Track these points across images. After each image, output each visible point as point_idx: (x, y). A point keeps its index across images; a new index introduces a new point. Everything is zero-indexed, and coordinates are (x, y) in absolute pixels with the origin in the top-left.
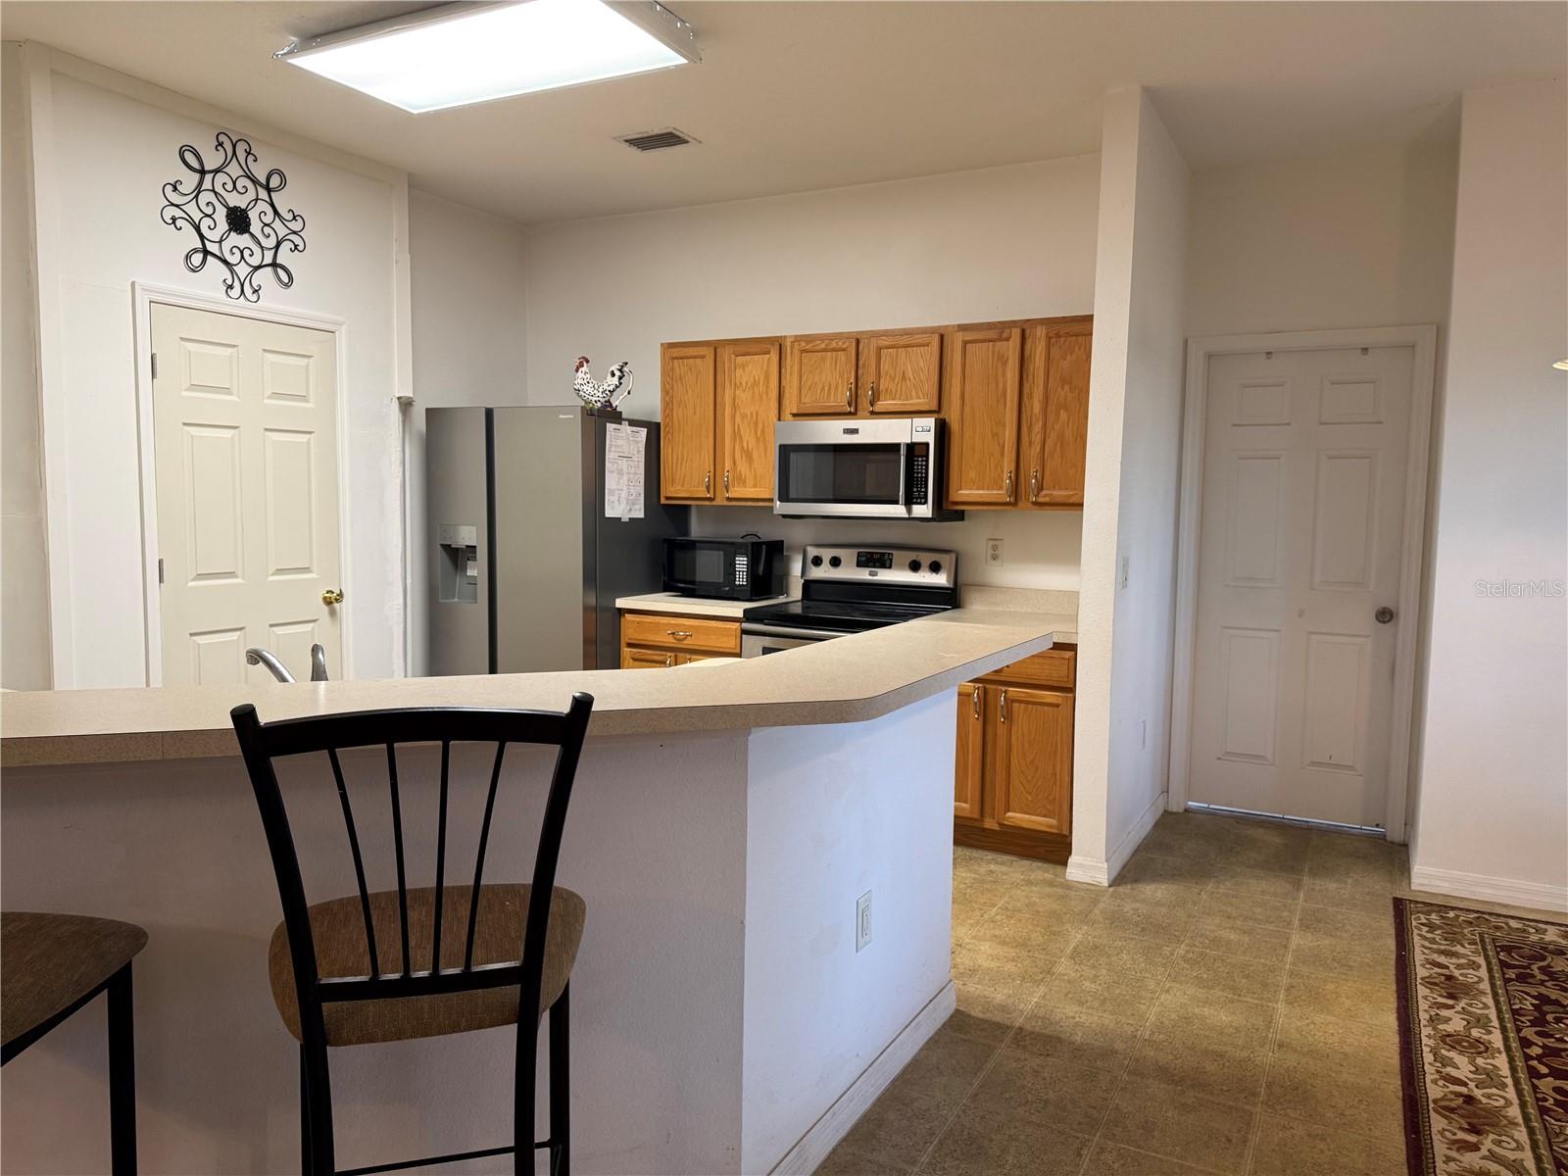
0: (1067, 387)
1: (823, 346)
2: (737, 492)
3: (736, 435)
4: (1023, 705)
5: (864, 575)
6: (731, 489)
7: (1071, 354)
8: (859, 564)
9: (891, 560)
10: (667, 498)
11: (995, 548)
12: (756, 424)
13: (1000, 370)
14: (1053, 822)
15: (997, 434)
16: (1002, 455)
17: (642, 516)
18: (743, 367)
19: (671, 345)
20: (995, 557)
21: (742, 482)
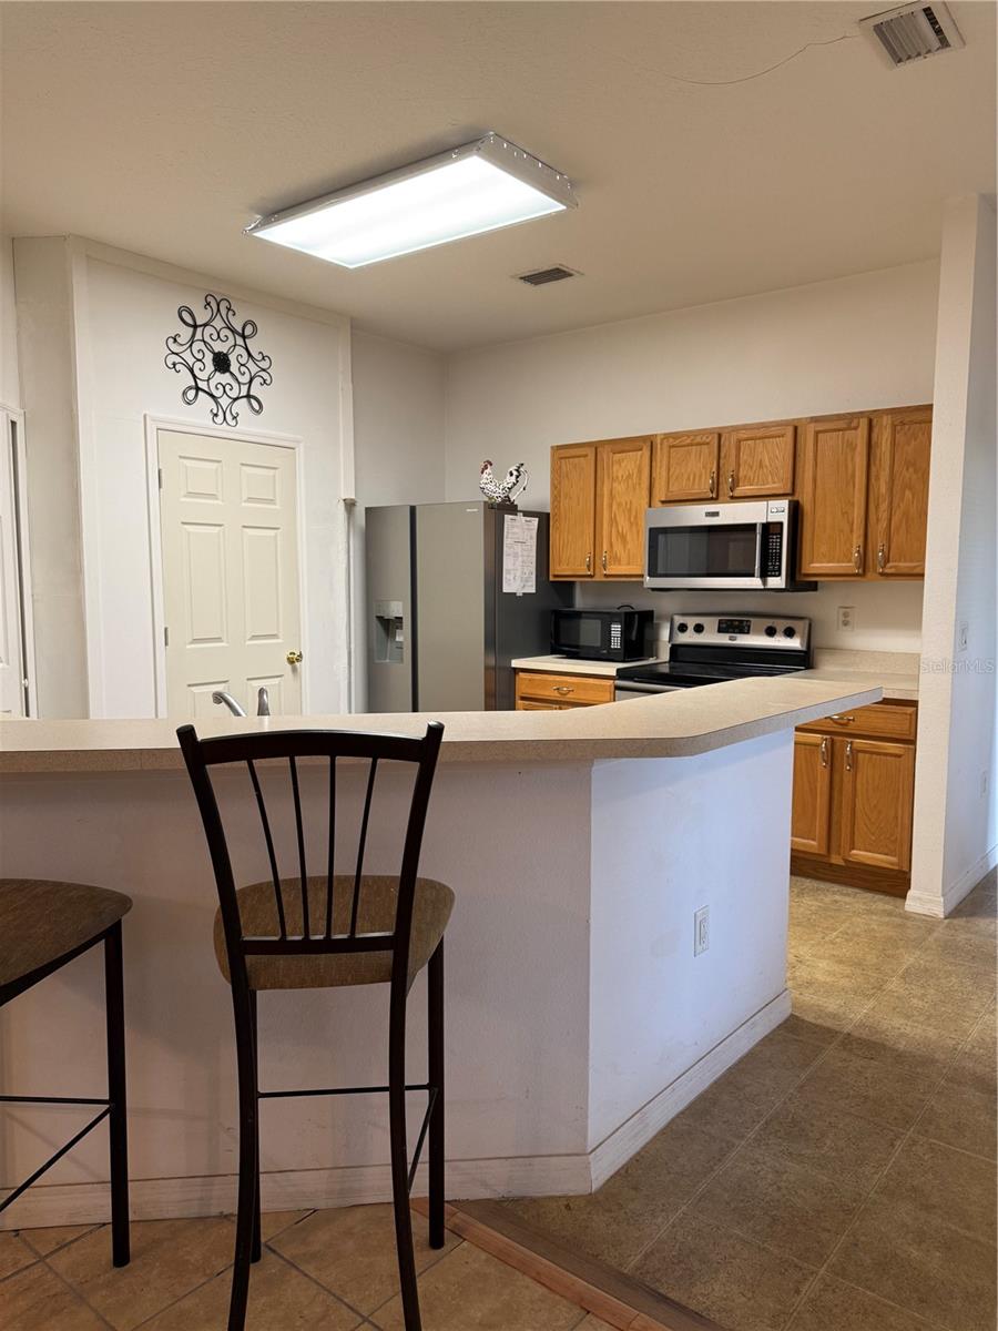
0: (911, 470)
1: (688, 441)
2: (613, 569)
3: (613, 521)
4: (867, 755)
5: (724, 639)
6: (608, 567)
7: (915, 439)
8: (720, 630)
9: (749, 627)
10: (556, 576)
11: (846, 615)
12: (630, 510)
13: (849, 458)
14: (894, 859)
15: (846, 513)
16: (852, 531)
17: (534, 591)
18: (619, 462)
19: (560, 448)
20: (846, 624)
21: (617, 560)
